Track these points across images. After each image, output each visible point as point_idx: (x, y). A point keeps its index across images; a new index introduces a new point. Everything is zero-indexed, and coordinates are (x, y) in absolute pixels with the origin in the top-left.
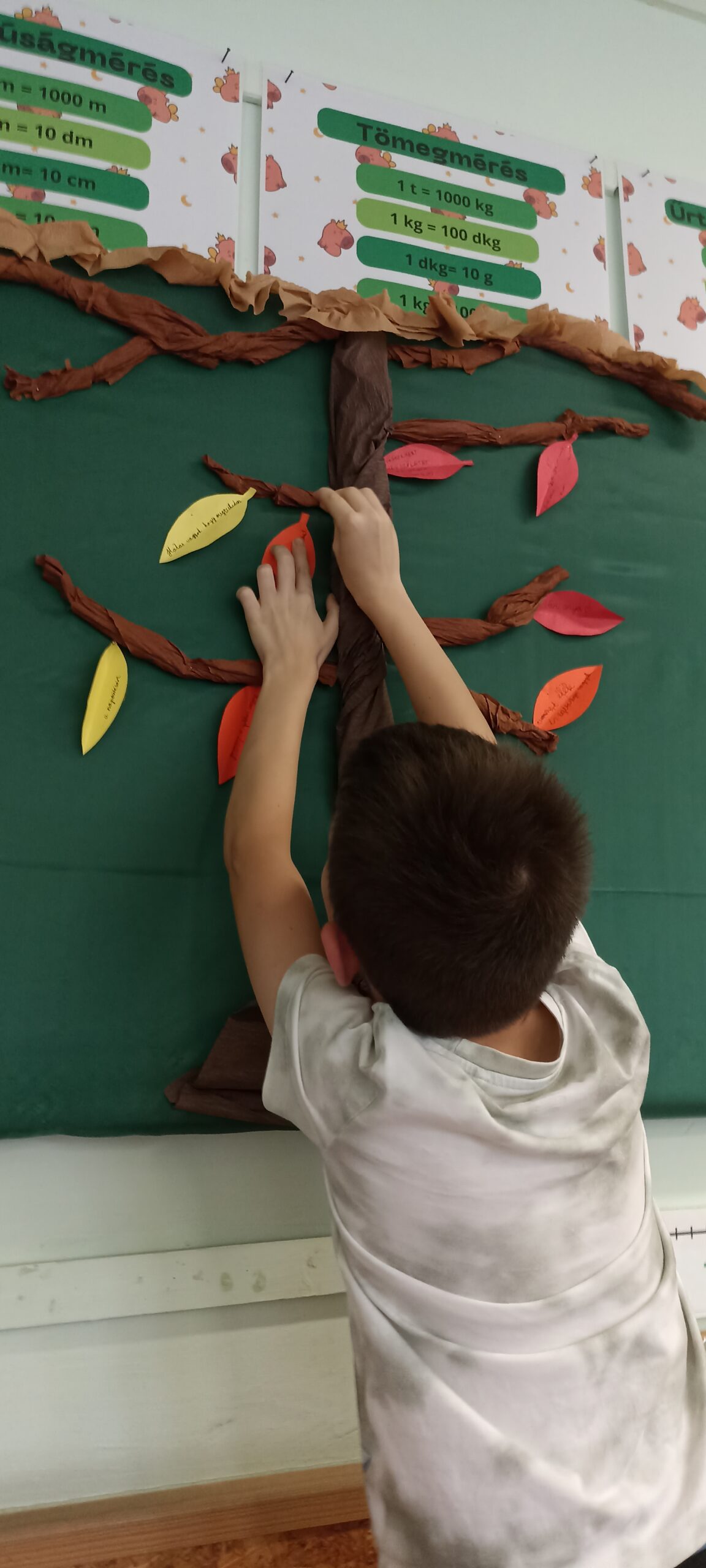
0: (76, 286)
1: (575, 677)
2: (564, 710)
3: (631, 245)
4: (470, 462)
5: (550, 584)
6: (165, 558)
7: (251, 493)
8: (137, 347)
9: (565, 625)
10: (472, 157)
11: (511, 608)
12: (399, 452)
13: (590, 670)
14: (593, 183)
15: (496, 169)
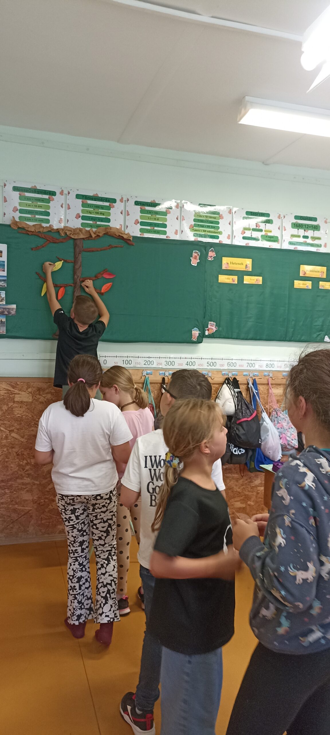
0: (40, 234)
2: (106, 289)
3: (127, 211)
5: (105, 271)
8: (48, 242)
9: (108, 277)
10: (101, 199)
13: (110, 283)
14: (121, 200)
15: (105, 200)
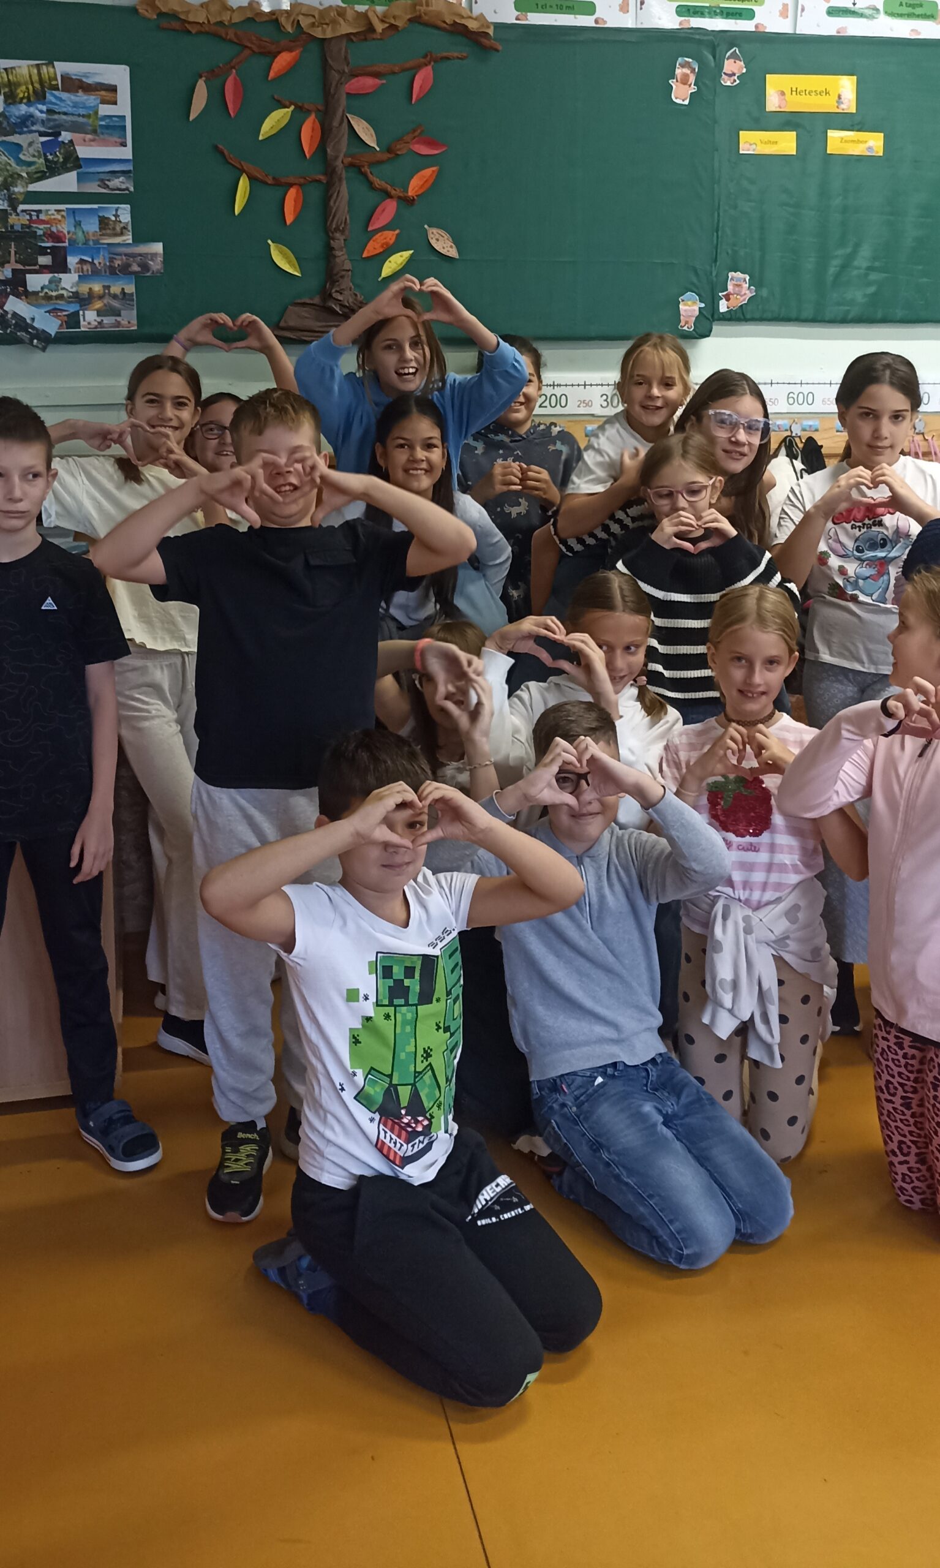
0: (221, 31)
1: (428, 172)
2: (421, 187)
4: (384, 81)
5: (416, 134)
6: (261, 138)
7: (292, 107)
8: (247, 52)
9: (424, 150)
11: (398, 147)
12: (354, 80)
13: (434, 169)
